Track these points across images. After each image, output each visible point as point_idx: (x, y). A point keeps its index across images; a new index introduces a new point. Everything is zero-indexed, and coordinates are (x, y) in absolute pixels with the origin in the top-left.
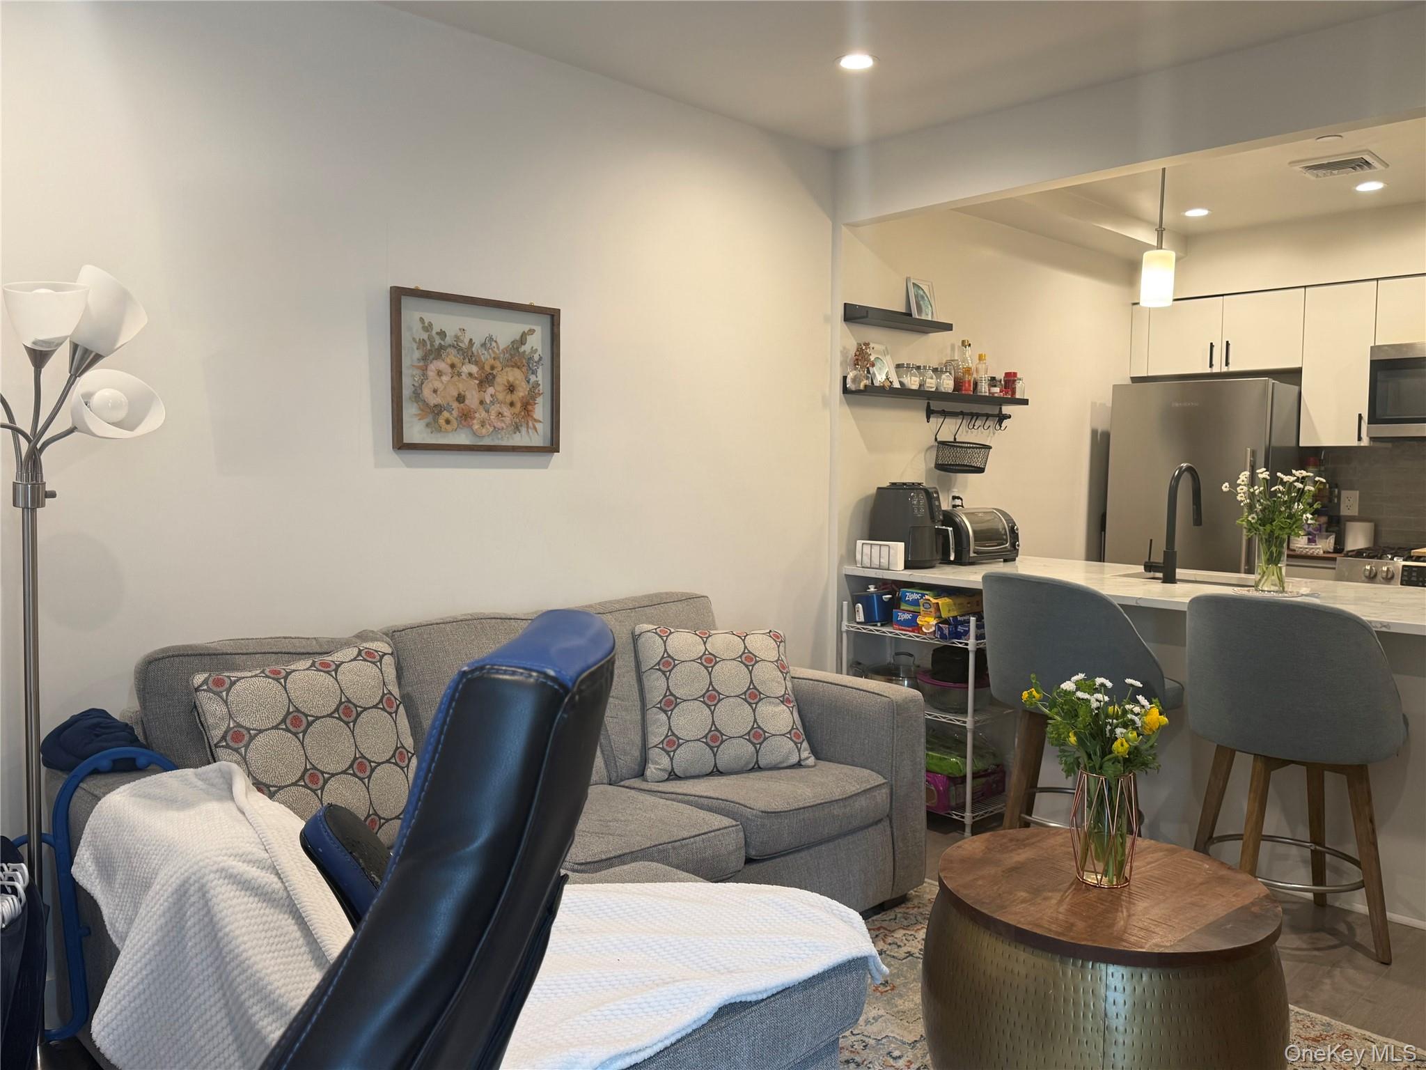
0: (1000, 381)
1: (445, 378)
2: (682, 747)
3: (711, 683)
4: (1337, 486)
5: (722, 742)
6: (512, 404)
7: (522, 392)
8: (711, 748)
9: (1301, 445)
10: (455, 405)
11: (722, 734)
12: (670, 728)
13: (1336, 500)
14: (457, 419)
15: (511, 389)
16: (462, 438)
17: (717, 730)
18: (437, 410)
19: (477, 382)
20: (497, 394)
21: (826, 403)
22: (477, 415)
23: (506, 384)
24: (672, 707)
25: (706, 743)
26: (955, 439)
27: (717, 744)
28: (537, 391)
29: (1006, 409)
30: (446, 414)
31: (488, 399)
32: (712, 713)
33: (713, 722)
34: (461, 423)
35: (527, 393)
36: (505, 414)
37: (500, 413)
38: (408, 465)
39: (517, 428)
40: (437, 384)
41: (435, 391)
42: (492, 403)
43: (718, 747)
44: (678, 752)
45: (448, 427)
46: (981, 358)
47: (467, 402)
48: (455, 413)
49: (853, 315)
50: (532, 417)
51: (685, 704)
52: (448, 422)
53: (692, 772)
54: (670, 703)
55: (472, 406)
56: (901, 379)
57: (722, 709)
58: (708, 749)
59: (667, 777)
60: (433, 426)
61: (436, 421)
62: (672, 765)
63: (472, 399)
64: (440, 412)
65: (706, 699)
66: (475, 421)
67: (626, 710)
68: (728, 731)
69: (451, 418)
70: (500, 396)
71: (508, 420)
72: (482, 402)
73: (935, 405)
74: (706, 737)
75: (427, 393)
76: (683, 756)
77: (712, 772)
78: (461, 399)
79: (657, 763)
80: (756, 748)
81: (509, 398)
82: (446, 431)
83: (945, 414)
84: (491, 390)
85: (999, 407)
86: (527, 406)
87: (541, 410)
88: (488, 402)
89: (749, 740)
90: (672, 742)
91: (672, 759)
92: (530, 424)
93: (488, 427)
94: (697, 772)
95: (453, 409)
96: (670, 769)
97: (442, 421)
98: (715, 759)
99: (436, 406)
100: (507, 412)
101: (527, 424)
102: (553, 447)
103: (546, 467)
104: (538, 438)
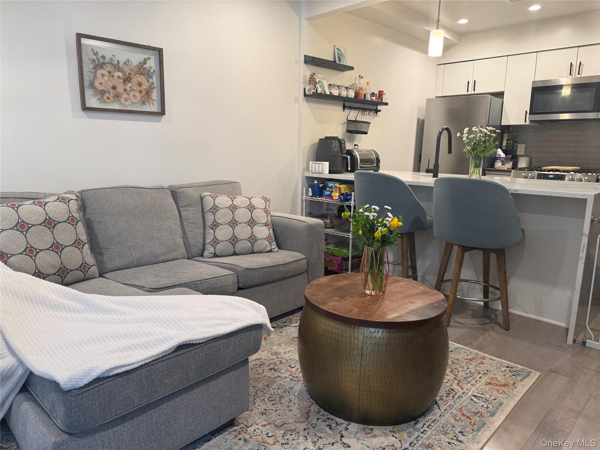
0: (376, 94)
1: (106, 78)
2: (220, 244)
3: (233, 217)
4: (516, 142)
5: (237, 242)
6: (140, 92)
7: (145, 85)
8: (232, 244)
9: (502, 124)
10: (112, 90)
11: (237, 238)
12: (215, 236)
13: (515, 148)
14: (113, 97)
15: (140, 84)
16: (116, 106)
17: (235, 236)
18: (103, 93)
19: (122, 80)
20: (133, 86)
21: (296, 100)
22: (123, 96)
23: (137, 82)
24: (216, 227)
25: (230, 242)
26: (356, 119)
27: (235, 242)
28: (153, 86)
29: (379, 108)
30: (107, 95)
31: (128, 89)
32: (233, 230)
33: (234, 233)
34: (115, 99)
35: (148, 87)
36: (137, 96)
37: (135, 96)
38: (90, 118)
39: (144, 103)
40: (102, 81)
41: (101, 84)
42: (131, 91)
43: (235, 244)
44: (218, 246)
45: (108, 101)
46: (368, 83)
47: (117, 89)
48: (112, 94)
49: (310, 61)
50: (151, 98)
51: (221, 226)
52: (108, 98)
53: (224, 254)
54: (215, 225)
55: (120, 92)
56: (331, 91)
57: (238, 228)
58: (231, 245)
59: (213, 256)
60: (101, 100)
61: (102, 97)
62: (215, 251)
63: (120, 88)
64: (104, 94)
65: (231, 224)
66: (122, 99)
67: (197, 228)
68: (240, 237)
69: (110, 97)
70: (135, 88)
71: (139, 99)
72: (125, 90)
73: (347, 104)
74: (230, 239)
75: (97, 84)
76: (220, 247)
77: (233, 254)
78: (114, 88)
79: (208, 250)
80: (252, 244)
81: (139, 89)
82: (108, 103)
83: (351, 108)
84: (129, 85)
85: (376, 106)
86: (148, 93)
87: (155, 95)
88: (128, 90)
89: (249, 241)
90: (215, 242)
91: (215, 249)
92: (150, 102)
93: (129, 101)
94: (226, 254)
95: (111, 93)
96: (214, 252)
97: (105, 98)
98: (234, 249)
99: (101, 91)
100: (138, 95)
101: (149, 101)
102: (162, 113)
103: (159, 122)
104: (155, 108)
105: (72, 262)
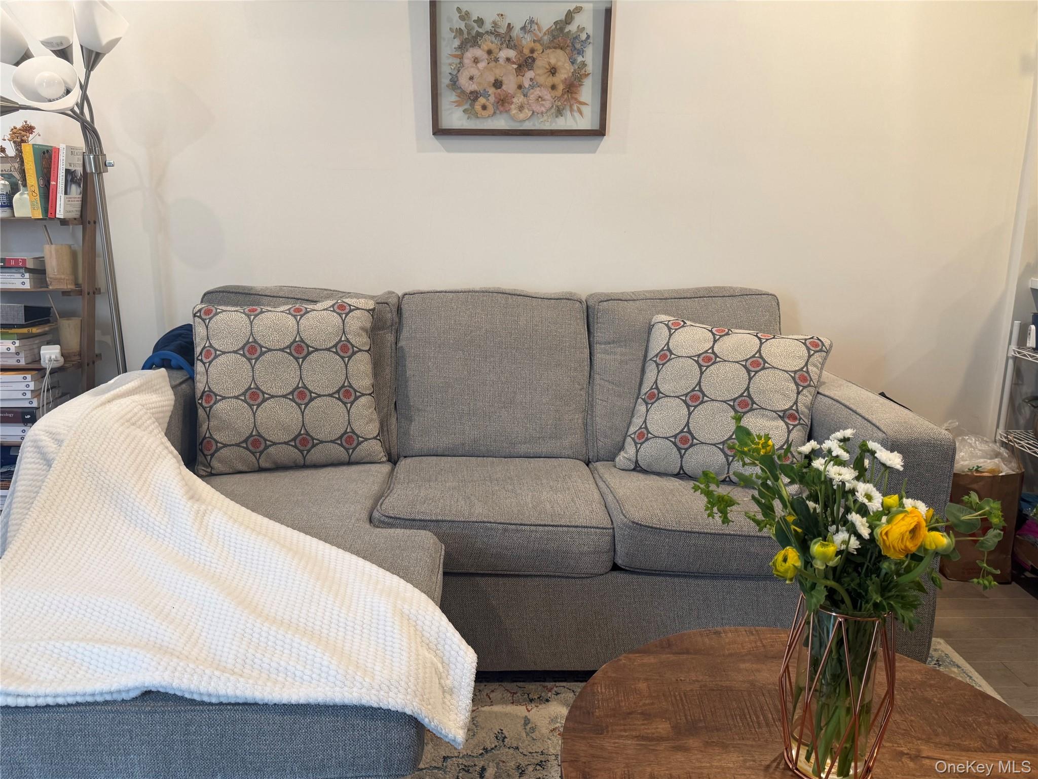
1: (481, 65)
2: (649, 442)
3: (699, 383)
5: (692, 445)
6: (553, 87)
7: (566, 71)
8: (679, 449)
10: (492, 91)
11: (693, 438)
12: (645, 422)
14: (493, 105)
15: (553, 71)
16: (500, 123)
17: (689, 432)
18: (474, 96)
19: (515, 66)
20: (537, 77)
22: (515, 100)
23: (547, 67)
24: (653, 400)
25: (675, 444)
27: (686, 446)
28: (583, 72)
30: (482, 100)
31: (527, 84)
32: (690, 414)
33: (688, 423)
34: (498, 108)
35: (570, 74)
36: (546, 97)
37: (540, 97)
38: (448, 151)
39: (559, 112)
40: (474, 72)
41: (471, 78)
42: (532, 87)
43: (686, 450)
44: (644, 445)
45: (484, 113)
47: (504, 87)
48: (492, 99)
50: (576, 99)
51: (666, 399)
52: (484, 107)
53: (656, 468)
54: (655, 395)
55: (509, 91)
57: (702, 413)
58: (675, 449)
59: (633, 467)
60: (470, 113)
61: (472, 106)
62: (637, 457)
63: (510, 85)
64: (476, 99)
65: (688, 398)
66: (513, 106)
67: (619, 396)
68: (700, 435)
69: (488, 103)
70: (541, 80)
71: (548, 104)
72: (520, 87)
74: (675, 436)
75: (463, 81)
76: (649, 451)
77: (678, 474)
78: (498, 84)
79: (626, 453)
80: (727, 460)
81: (551, 80)
82: (483, 118)
84: (530, 74)
86: (571, 88)
87: (588, 92)
88: (527, 86)
89: (722, 450)
90: (644, 435)
91: (637, 451)
92: (575, 108)
93: (527, 111)
94: (662, 470)
95: (489, 95)
96: (634, 460)
97: (478, 107)
98: (681, 461)
99: (471, 93)
100: (547, 95)
101: (571, 106)
102: (600, 132)
103: (594, 152)
104: (586, 120)
105: (324, 426)
